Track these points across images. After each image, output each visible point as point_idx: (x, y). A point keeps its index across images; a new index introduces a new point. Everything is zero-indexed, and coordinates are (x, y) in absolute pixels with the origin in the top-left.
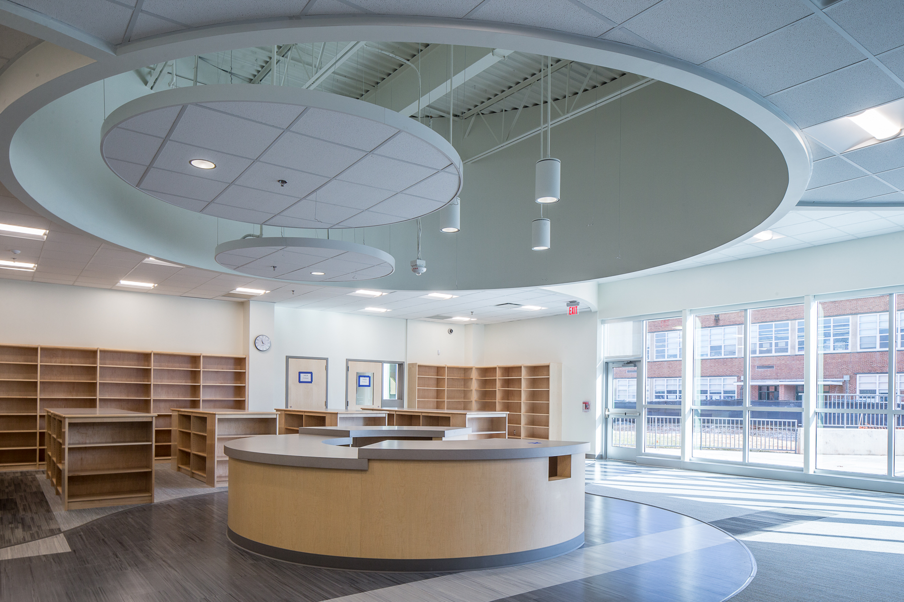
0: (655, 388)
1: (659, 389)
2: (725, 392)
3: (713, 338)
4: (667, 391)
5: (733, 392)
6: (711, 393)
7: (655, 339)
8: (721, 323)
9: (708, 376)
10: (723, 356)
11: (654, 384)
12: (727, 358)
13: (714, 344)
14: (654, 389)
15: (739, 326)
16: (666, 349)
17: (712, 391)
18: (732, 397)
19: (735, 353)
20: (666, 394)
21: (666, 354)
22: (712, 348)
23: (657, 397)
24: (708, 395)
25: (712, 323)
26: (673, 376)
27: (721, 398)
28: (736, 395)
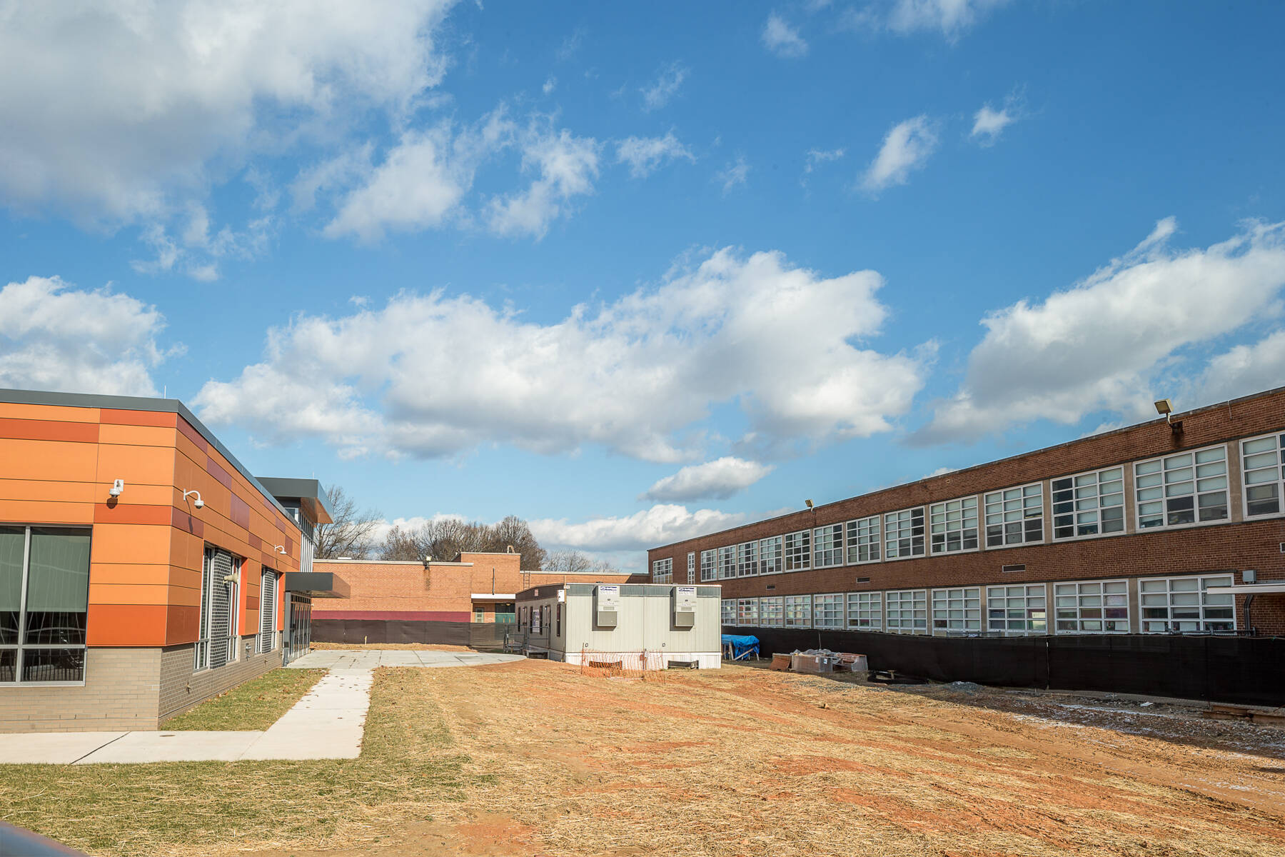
0: (1058, 605)
1: (1064, 606)
2: (1210, 613)
3: (1173, 478)
4: (1107, 610)
5: (1227, 613)
6: (1175, 616)
7: (1052, 492)
8: (1188, 439)
9: (1167, 575)
10: (1197, 522)
11: (1055, 596)
12: (1206, 527)
13: (1177, 494)
14: (1056, 608)
15: (1232, 444)
16: (1074, 513)
17: (1177, 612)
18: (1225, 625)
19: (1225, 512)
20: (1078, 619)
21: (1075, 525)
22: (1172, 505)
23: (1062, 625)
24: (1170, 620)
25: (1167, 442)
26: (1091, 576)
27: (1198, 628)
28: (1234, 620)
